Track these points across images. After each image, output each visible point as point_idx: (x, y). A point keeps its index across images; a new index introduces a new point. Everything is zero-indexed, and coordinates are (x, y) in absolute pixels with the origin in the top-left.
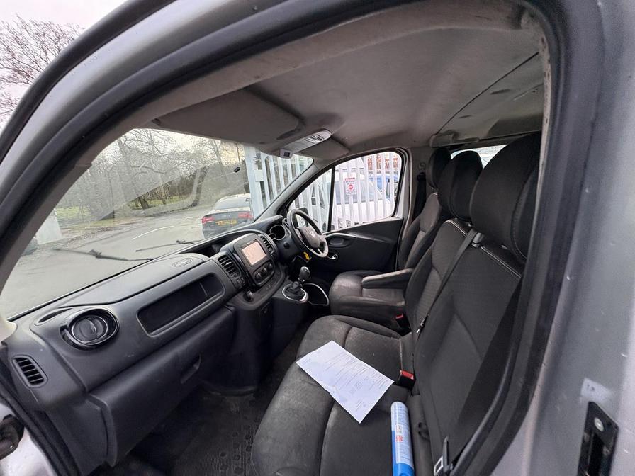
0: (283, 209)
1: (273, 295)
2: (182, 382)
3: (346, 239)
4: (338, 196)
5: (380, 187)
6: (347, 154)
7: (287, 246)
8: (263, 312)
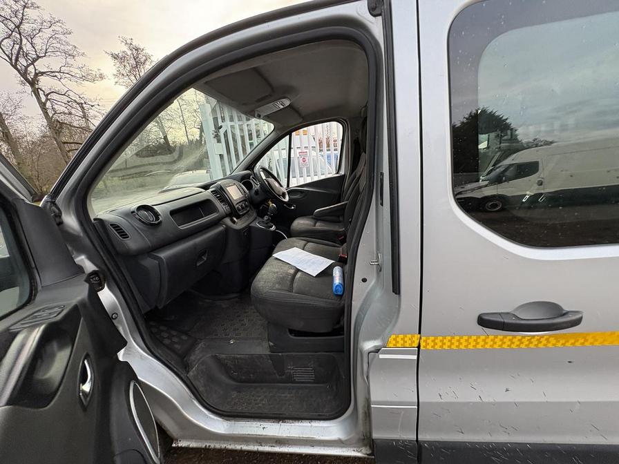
0: (251, 166)
1: (251, 223)
2: (198, 264)
3: (301, 192)
4: (294, 171)
5: (330, 164)
6: (301, 123)
7: (257, 192)
8: (244, 233)
